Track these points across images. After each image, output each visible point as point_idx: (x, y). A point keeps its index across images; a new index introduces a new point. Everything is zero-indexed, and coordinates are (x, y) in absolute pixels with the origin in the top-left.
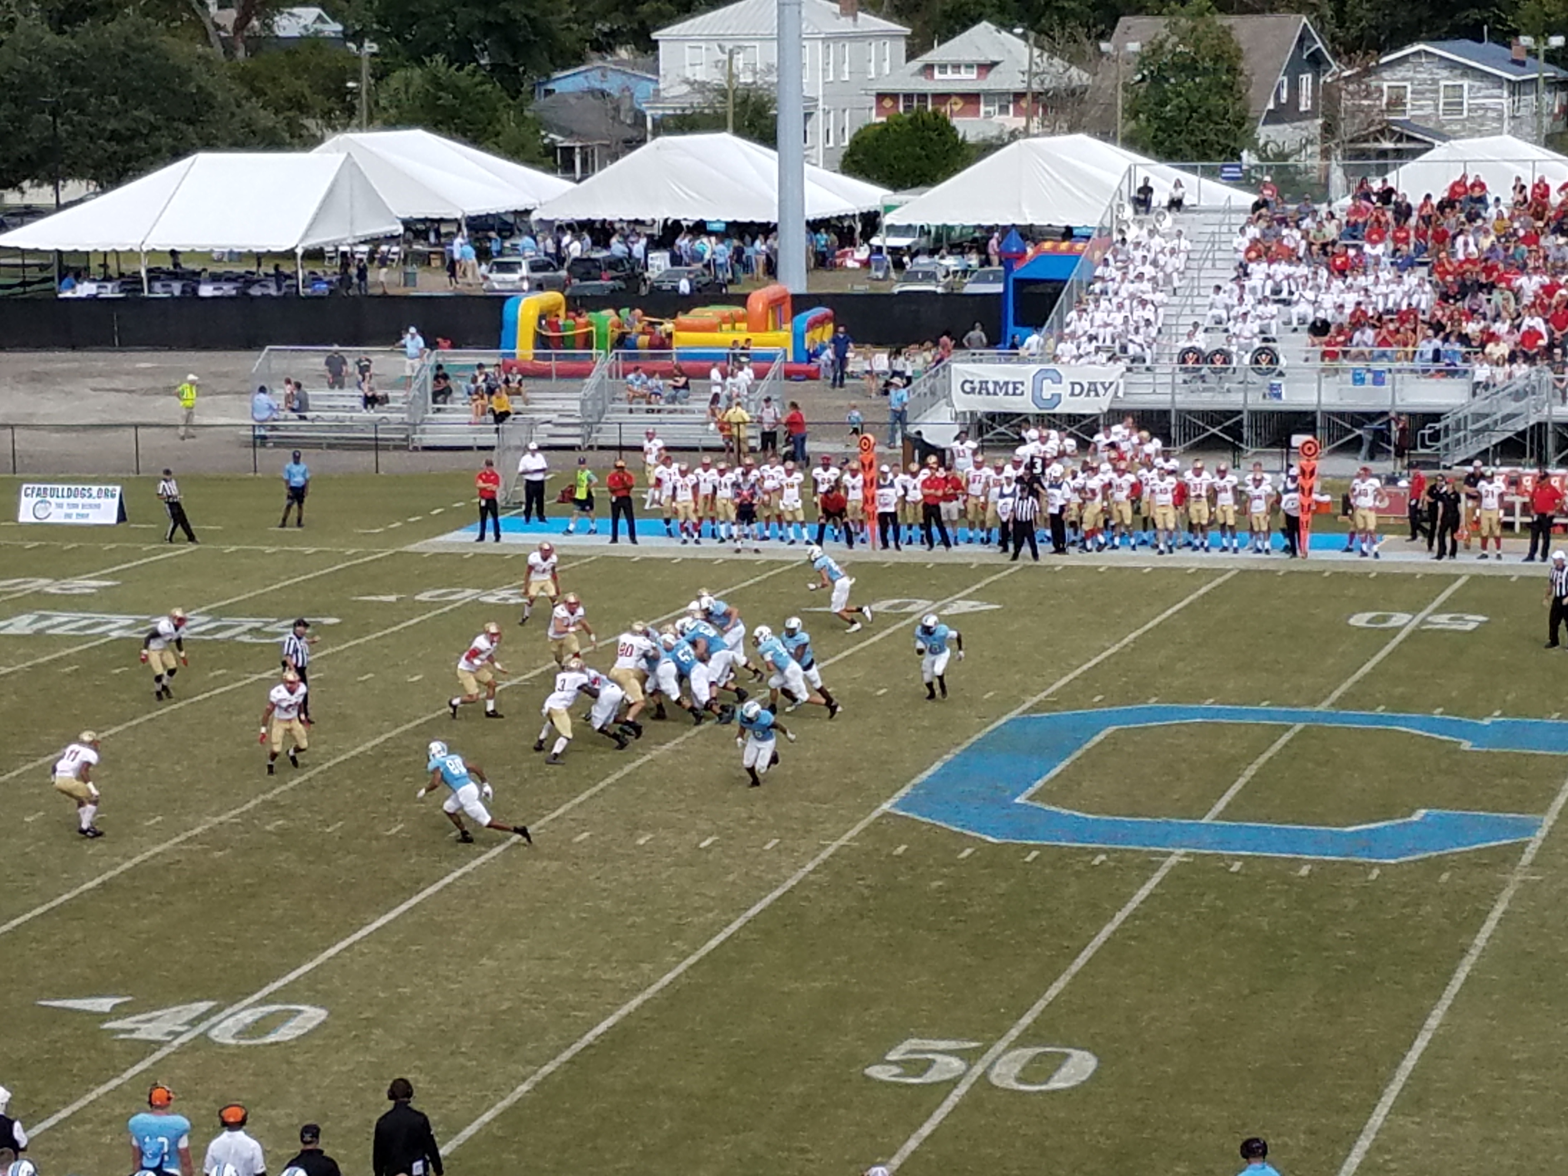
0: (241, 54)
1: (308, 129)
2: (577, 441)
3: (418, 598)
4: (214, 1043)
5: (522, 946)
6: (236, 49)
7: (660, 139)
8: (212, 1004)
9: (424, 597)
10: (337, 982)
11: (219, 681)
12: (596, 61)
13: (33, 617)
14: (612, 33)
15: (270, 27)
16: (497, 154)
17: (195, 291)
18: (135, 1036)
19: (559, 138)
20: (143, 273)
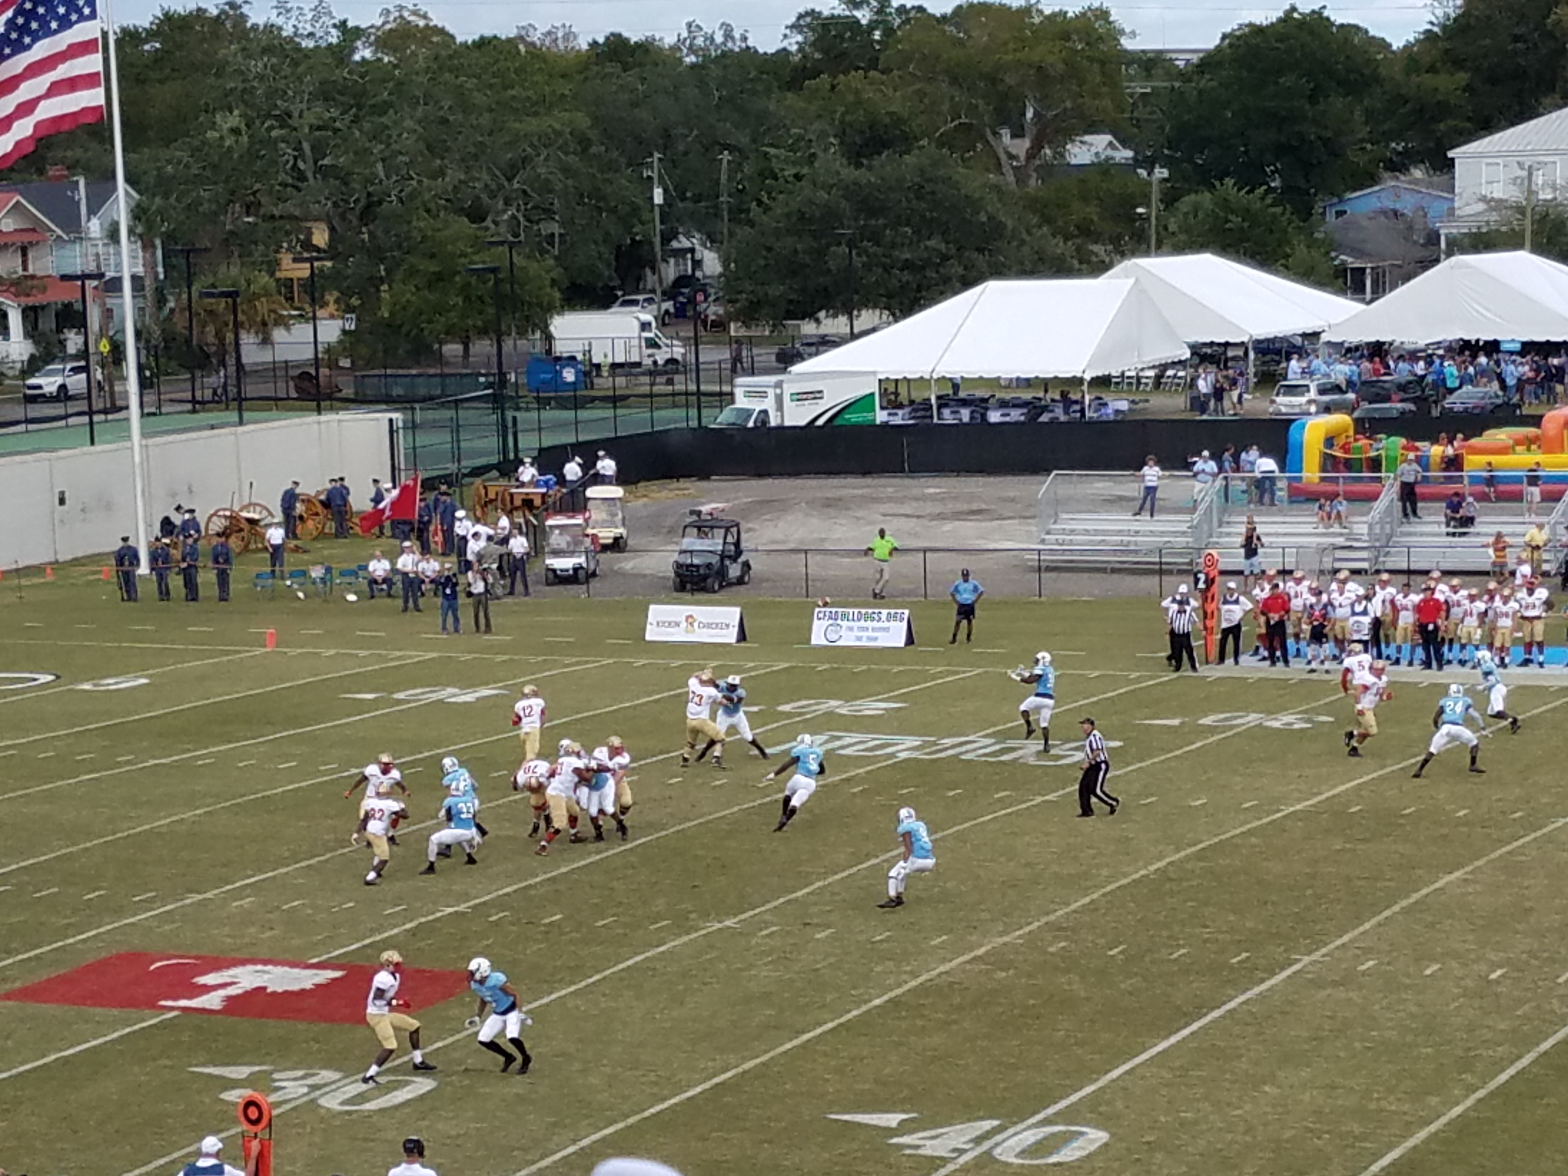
0: (1032, 182)
1: (1097, 255)
2: (1365, 565)
3: (1201, 722)
4: (997, 1161)
5: (1305, 1073)
6: (1030, 176)
7: (1453, 259)
8: (996, 1123)
9: (1207, 721)
10: (1120, 1105)
11: (1003, 803)
12: (1389, 182)
13: (824, 738)
14: (1406, 152)
15: (1062, 156)
16: (1285, 277)
17: (984, 416)
18: (920, 1152)
19: (1350, 260)
20: (933, 401)
